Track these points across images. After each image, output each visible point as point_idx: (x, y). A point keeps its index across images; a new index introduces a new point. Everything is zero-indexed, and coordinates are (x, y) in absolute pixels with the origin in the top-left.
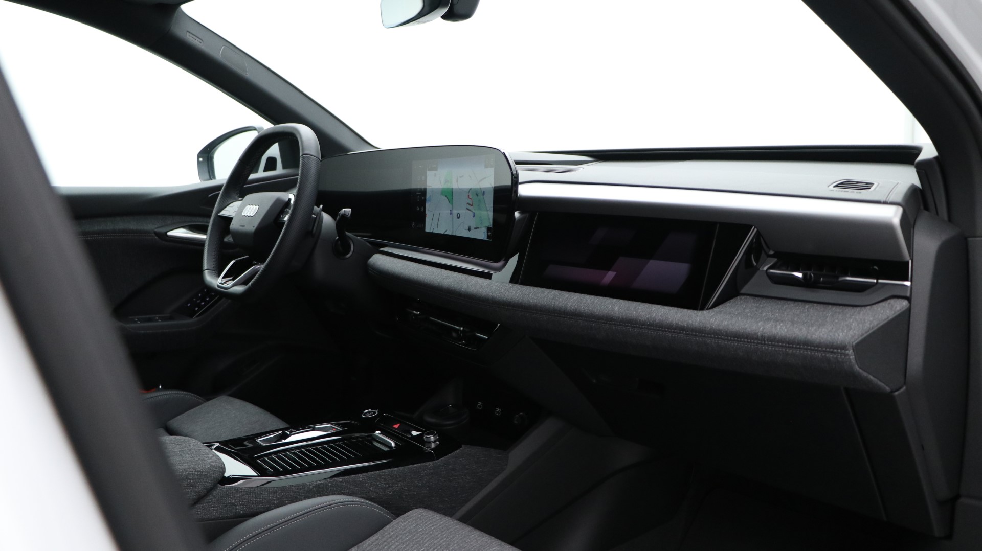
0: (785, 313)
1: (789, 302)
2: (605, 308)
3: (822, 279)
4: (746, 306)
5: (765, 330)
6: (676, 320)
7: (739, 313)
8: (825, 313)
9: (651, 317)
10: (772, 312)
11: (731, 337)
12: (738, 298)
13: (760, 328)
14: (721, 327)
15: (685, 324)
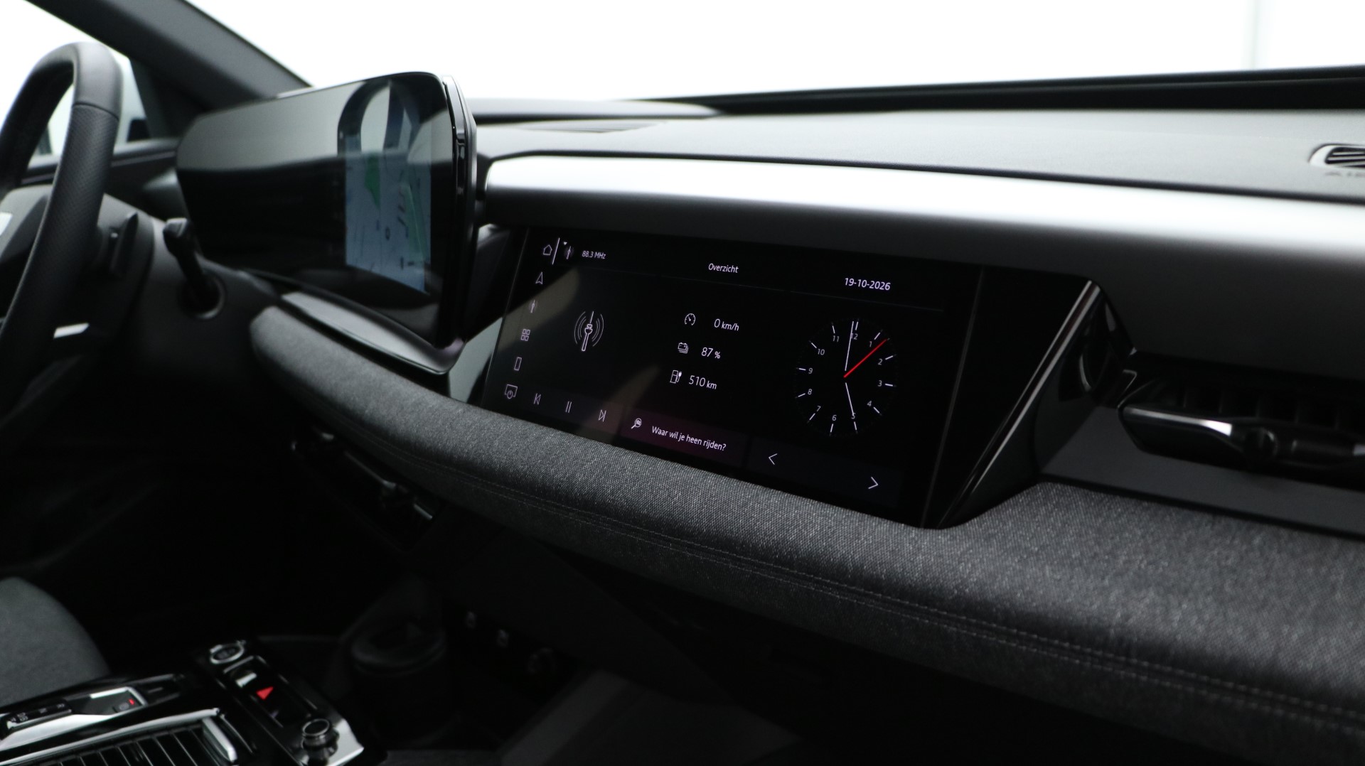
0: (1191, 561)
1: (1197, 517)
2: (665, 500)
3: (1295, 444)
4: (1064, 524)
5: (1131, 621)
6: (857, 557)
7: (1042, 547)
8: (1324, 570)
9: (784, 540)
10: (1147, 552)
11: (1019, 628)
12: (1039, 490)
13: (1114, 612)
14: (990, 596)
15: (882, 572)
